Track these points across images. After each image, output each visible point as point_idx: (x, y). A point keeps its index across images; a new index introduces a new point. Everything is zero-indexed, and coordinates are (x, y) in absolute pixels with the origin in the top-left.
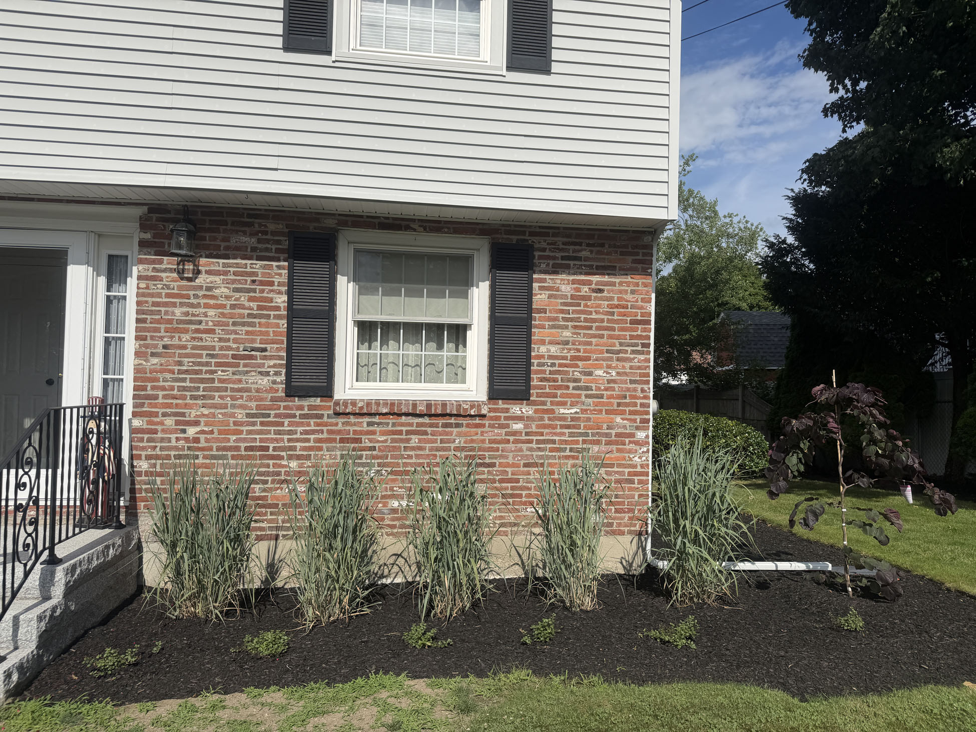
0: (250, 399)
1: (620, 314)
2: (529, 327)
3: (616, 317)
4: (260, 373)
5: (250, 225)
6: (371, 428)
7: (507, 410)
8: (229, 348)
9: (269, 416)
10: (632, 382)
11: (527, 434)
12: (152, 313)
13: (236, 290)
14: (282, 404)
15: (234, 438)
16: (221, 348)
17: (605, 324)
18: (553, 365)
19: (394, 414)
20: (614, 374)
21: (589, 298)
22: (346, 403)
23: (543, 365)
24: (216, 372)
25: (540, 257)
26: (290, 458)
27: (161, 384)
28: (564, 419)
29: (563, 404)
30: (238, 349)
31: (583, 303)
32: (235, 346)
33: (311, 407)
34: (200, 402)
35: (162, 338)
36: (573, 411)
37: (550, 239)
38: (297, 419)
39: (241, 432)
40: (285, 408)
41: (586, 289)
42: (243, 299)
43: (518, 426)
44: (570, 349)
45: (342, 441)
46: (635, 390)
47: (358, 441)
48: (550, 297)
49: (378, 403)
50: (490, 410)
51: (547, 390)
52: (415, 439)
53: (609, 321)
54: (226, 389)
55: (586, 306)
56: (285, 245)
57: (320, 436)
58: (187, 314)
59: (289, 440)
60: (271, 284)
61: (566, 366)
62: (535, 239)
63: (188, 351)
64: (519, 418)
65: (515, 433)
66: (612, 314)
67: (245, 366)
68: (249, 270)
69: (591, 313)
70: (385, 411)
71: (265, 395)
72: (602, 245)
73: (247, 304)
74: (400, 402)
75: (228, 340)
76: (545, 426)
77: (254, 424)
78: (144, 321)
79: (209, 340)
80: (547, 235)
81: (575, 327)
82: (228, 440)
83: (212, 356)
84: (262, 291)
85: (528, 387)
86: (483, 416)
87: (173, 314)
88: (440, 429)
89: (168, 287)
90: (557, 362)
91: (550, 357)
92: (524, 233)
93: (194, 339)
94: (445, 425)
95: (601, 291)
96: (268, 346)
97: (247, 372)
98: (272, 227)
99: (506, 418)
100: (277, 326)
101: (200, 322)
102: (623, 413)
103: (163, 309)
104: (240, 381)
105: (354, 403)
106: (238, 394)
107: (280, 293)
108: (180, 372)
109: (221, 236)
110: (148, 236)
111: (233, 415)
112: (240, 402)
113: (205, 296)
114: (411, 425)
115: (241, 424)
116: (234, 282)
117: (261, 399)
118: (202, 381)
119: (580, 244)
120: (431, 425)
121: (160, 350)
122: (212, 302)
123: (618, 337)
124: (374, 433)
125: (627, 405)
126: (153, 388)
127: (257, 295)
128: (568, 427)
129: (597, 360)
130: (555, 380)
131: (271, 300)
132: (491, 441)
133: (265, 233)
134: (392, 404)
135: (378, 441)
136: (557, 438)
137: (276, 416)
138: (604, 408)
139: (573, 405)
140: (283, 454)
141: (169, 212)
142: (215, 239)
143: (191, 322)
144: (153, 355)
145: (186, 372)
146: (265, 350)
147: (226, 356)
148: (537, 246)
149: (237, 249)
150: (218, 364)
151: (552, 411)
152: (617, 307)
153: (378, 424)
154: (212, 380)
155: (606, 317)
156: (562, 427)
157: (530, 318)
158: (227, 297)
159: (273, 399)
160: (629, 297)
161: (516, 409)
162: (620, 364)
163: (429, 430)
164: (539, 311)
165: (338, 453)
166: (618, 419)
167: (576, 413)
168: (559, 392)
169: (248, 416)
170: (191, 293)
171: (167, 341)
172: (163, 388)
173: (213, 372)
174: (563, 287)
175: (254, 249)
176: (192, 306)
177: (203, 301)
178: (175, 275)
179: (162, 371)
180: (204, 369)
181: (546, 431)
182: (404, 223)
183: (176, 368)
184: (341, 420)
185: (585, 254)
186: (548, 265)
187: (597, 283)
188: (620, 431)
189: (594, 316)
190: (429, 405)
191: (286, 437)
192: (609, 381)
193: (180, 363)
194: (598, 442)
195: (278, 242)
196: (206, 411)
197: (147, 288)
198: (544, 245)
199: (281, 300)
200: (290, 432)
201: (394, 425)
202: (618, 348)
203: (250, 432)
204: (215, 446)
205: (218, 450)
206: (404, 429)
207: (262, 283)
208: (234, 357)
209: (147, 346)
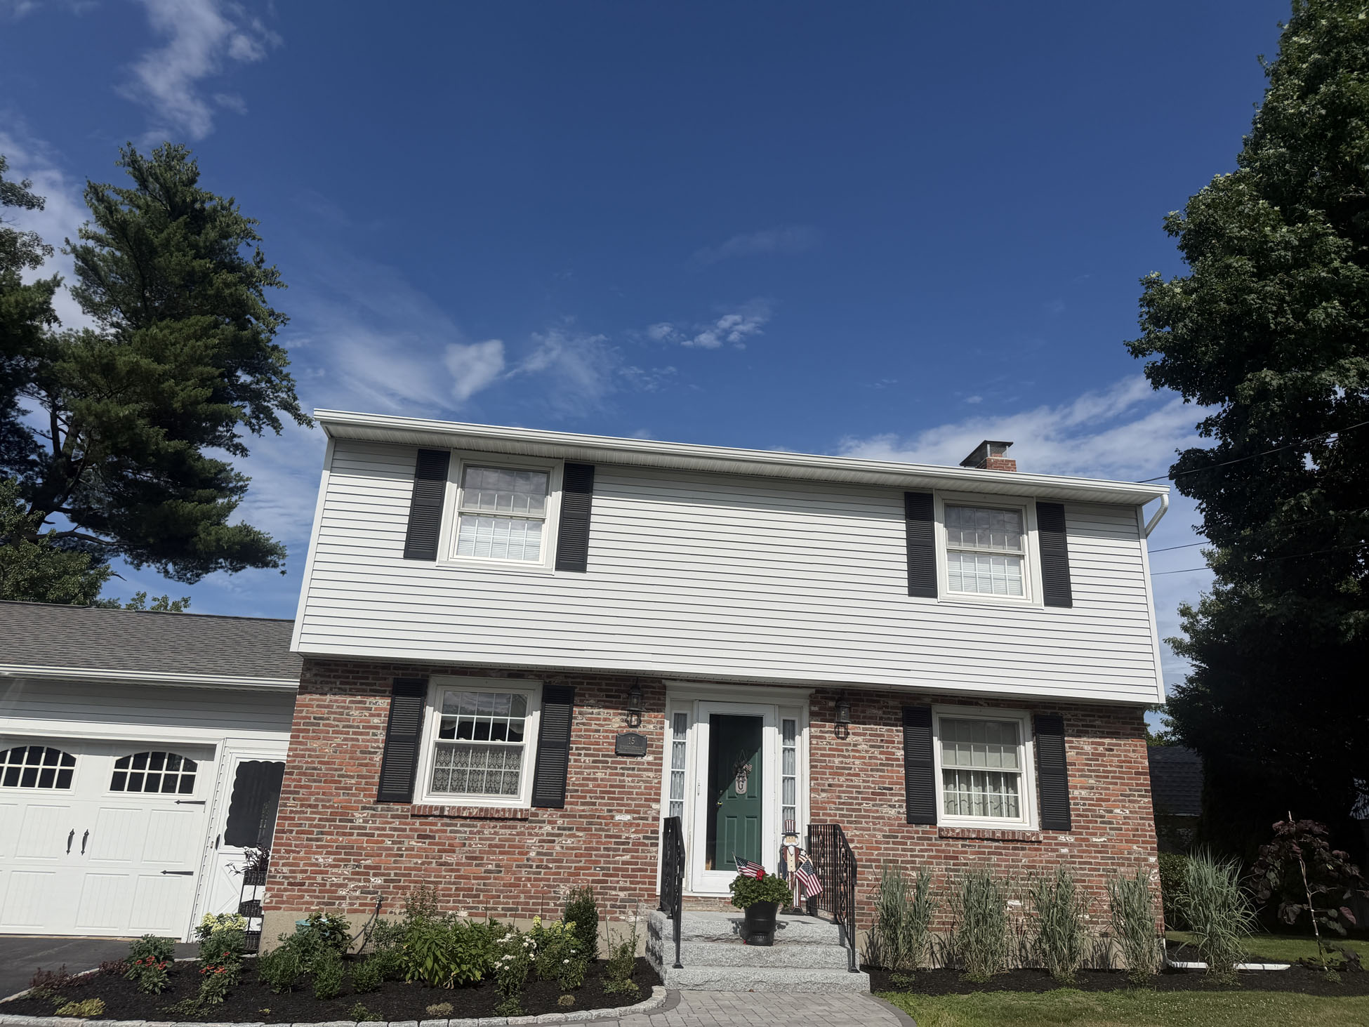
0: (884, 824)
1: (1127, 767)
2: (1066, 776)
3: (1124, 770)
4: (890, 806)
5: (878, 702)
6: (964, 849)
7: (1056, 838)
8: (869, 787)
9: (897, 837)
10: (1141, 818)
11: (1072, 857)
12: (821, 761)
13: (872, 746)
14: (905, 829)
15: (876, 852)
16: (865, 788)
17: (1117, 775)
18: (1084, 804)
19: (980, 839)
20: (1128, 812)
21: (1104, 755)
22: (947, 830)
23: (1078, 804)
24: (862, 804)
25: (1068, 725)
26: (913, 869)
27: (828, 811)
28: (1097, 846)
29: (1095, 834)
30: (875, 788)
31: (1100, 758)
32: (873, 786)
33: (924, 832)
34: (853, 825)
35: (827, 779)
36: (1102, 840)
37: (1073, 712)
38: (915, 841)
39: (880, 849)
40: (908, 832)
41: (1101, 748)
42: (876, 752)
43: (1065, 851)
44: (1095, 793)
45: (946, 858)
46: (1144, 825)
47: (957, 858)
48: (1077, 753)
49: (969, 830)
50: (1045, 838)
51: (1082, 824)
52: (994, 858)
53: (1120, 772)
54: (869, 817)
55: (1103, 761)
56: (900, 715)
57: (931, 854)
58: (842, 762)
59: (912, 856)
60: (893, 742)
61: (1093, 805)
62: (1063, 712)
63: (844, 788)
64: (1065, 845)
65: (1062, 856)
66: (1122, 767)
67: (880, 800)
68: (878, 732)
69: (1106, 766)
70: (974, 836)
71: (893, 822)
72: (1109, 717)
73: (879, 756)
74: (984, 830)
75: (868, 782)
76: (1084, 851)
77: (888, 843)
78: (816, 767)
79: (857, 781)
80: (1071, 709)
81: (1097, 776)
82: (872, 854)
83: (859, 793)
84: (888, 747)
85: (1069, 821)
86: (1040, 842)
87: (834, 762)
88: (1011, 851)
89: (830, 743)
90: (1087, 802)
91: (1082, 799)
92: (1054, 708)
93: (847, 780)
94: (1014, 849)
95: (1112, 750)
96: (894, 787)
97: (882, 805)
98: (891, 703)
99: (1056, 844)
100: (898, 772)
101: (851, 768)
102: (1137, 842)
103: (827, 759)
104: (877, 811)
105: (953, 830)
106: (877, 821)
107: (899, 749)
108: (840, 803)
109: (860, 709)
110: (815, 709)
111: (874, 836)
112: (878, 826)
113: (853, 750)
114: (991, 847)
115: (879, 842)
116: (870, 740)
117: (892, 825)
118: (854, 810)
119: (1094, 716)
120: (1005, 848)
121: (827, 788)
122: (857, 754)
123: (1128, 785)
124: (966, 852)
125: (1139, 836)
126: (824, 814)
127: (885, 750)
128: (1100, 852)
129: (1114, 801)
130: (1087, 816)
131: (894, 754)
132: (1048, 862)
133: (887, 707)
134: (979, 831)
135: (969, 859)
136: (1093, 861)
137: (903, 837)
138: (1124, 838)
139: (1102, 835)
140: (908, 866)
141: (828, 693)
142: (857, 711)
143: (844, 768)
144: (823, 791)
145: (843, 803)
146: (891, 789)
147: (868, 793)
148: (1064, 717)
149: (871, 718)
150: (863, 799)
151: (1088, 840)
152: (1124, 762)
153: (969, 846)
154: (860, 810)
155: (1117, 769)
156: (1096, 852)
157: (1066, 770)
158: (867, 751)
159: (899, 825)
160: (1131, 755)
161: (1062, 838)
162: (1131, 805)
163: (1003, 851)
164: (1071, 764)
165: (944, 867)
166: (1135, 847)
167: (1104, 841)
168: (1091, 825)
169: (884, 836)
170: (844, 748)
171: (830, 781)
172: (830, 815)
173: (860, 804)
174: (1086, 747)
175: (881, 718)
176: (845, 757)
177: (851, 754)
178: (834, 735)
179: (829, 803)
180: (855, 801)
181: (1084, 855)
182: (975, 700)
183: (838, 800)
184: (944, 842)
185: (1098, 723)
186: (1073, 730)
187: (1109, 744)
188: (1137, 856)
189: (1109, 768)
190: (1003, 833)
191: (909, 853)
192: (1125, 818)
193: (839, 797)
194: (1123, 865)
195: (896, 714)
196: (858, 833)
197: (817, 744)
198: (1069, 716)
199: (900, 754)
200: (912, 850)
201: (979, 847)
202: (1128, 792)
203: (886, 849)
204: (864, 858)
205: (866, 861)
206: (987, 850)
207: (887, 742)
208: (873, 793)
209: (818, 784)
